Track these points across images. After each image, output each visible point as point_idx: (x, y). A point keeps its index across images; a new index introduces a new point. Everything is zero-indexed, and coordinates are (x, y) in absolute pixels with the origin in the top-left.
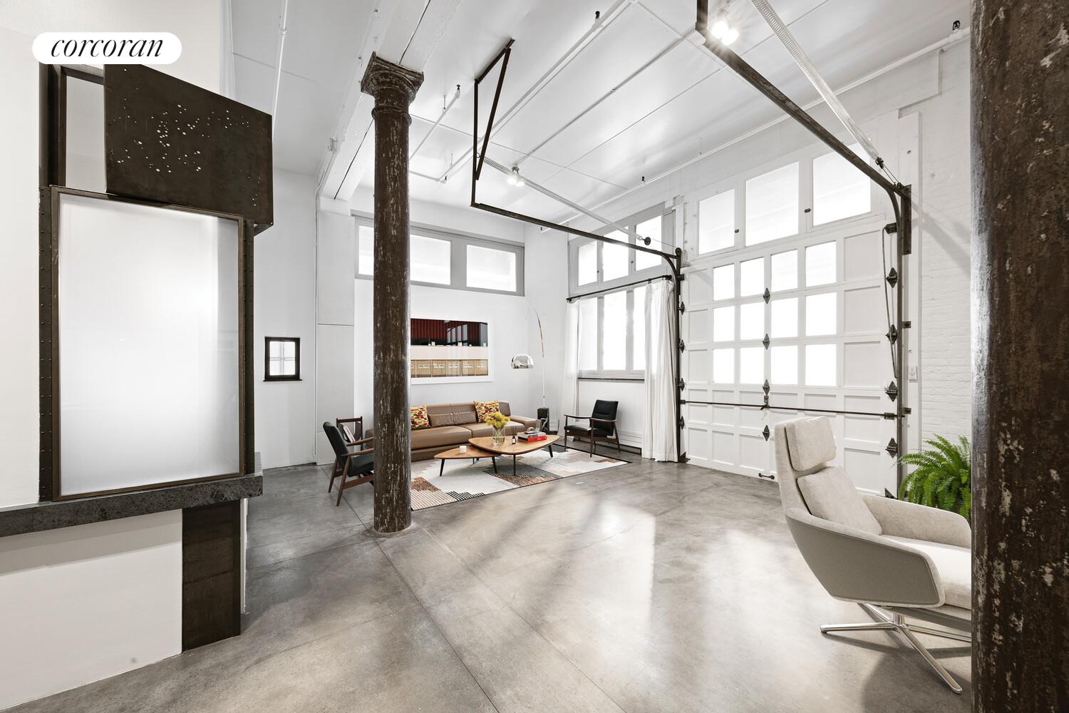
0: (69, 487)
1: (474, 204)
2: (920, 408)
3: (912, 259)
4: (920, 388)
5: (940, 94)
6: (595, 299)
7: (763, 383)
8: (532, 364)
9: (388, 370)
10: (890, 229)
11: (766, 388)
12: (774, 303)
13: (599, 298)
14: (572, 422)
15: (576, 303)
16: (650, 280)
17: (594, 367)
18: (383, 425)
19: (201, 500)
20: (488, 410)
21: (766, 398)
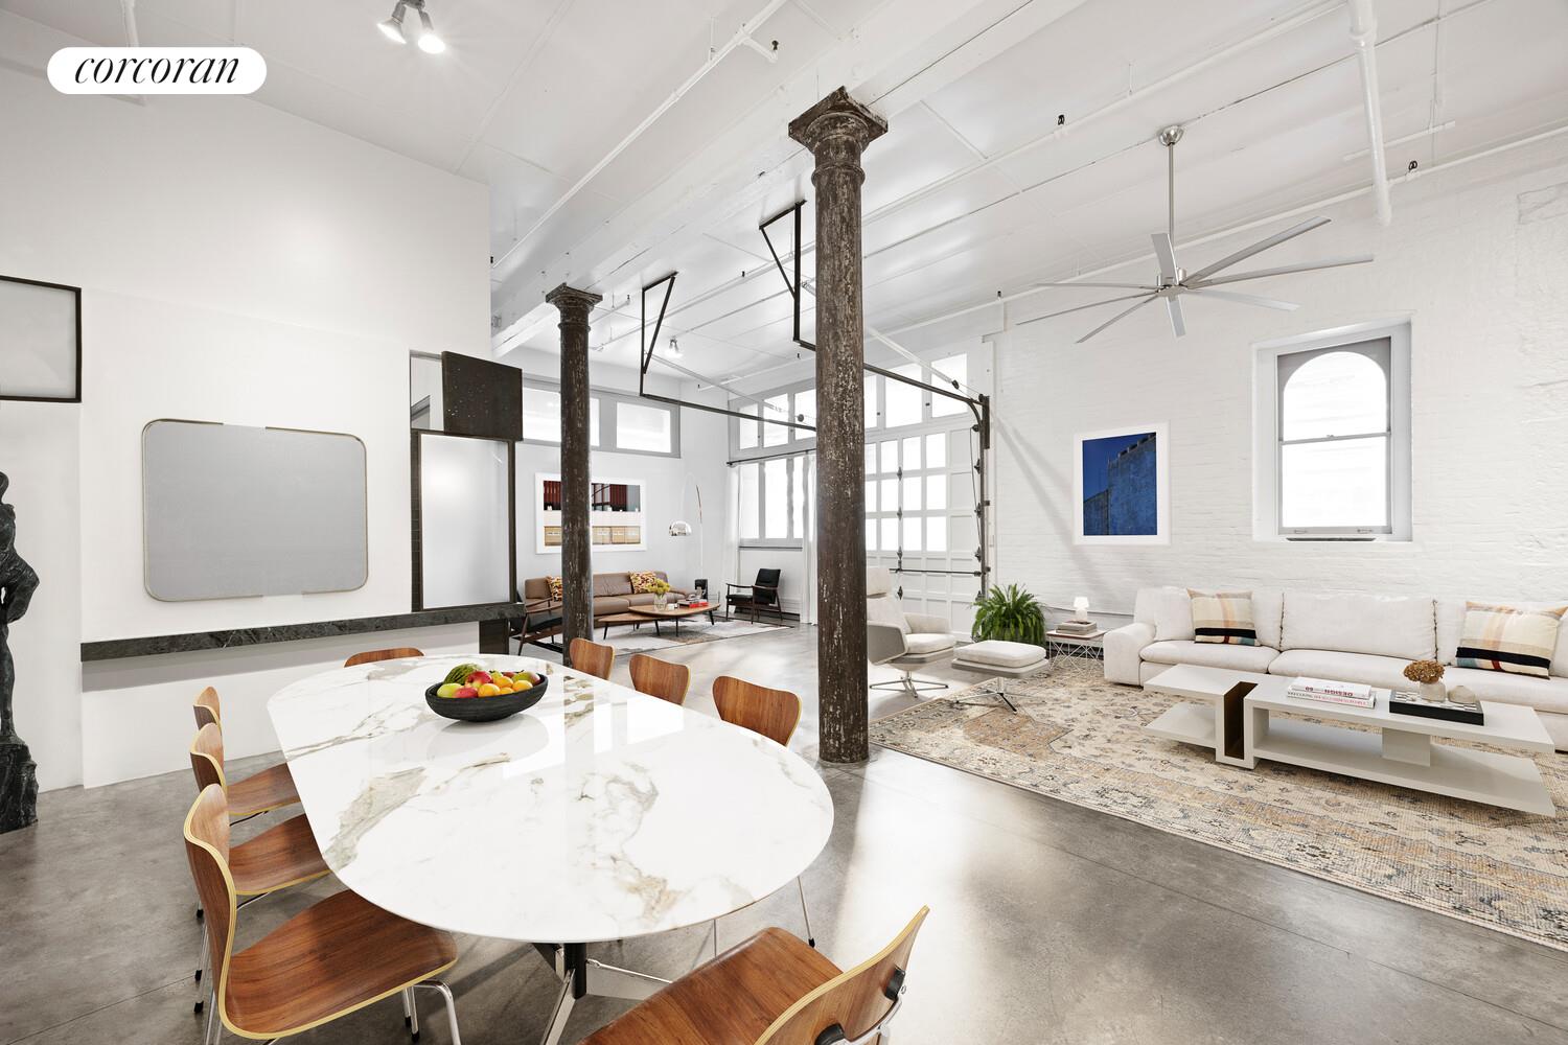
0: (427, 604)
1: (642, 395)
2: (996, 568)
3: (990, 453)
4: (996, 552)
5: (1005, 330)
6: (757, 465)
7: (897, 549)
8: (690, 531)
9: (576, 537)
10: (975, 428)
11: (900, 554)
12: (906, 480)
13: (761, 464)
14: (734, 591)
15: (737, 467)
16: (807, 451)
17: (756, 535)
18: (572, 582)
19: (493, 616)
20: (645, 580)
21: (900, 562)
